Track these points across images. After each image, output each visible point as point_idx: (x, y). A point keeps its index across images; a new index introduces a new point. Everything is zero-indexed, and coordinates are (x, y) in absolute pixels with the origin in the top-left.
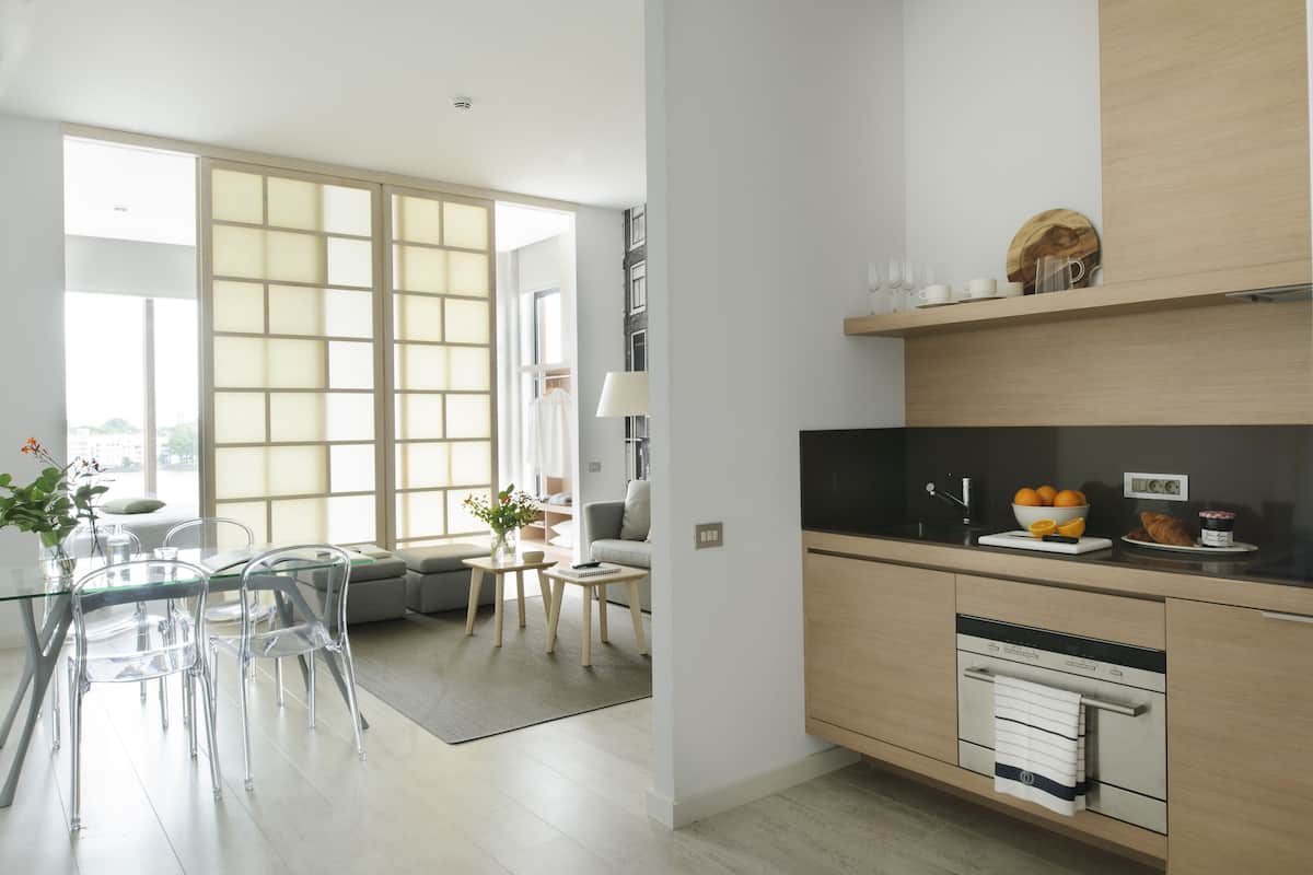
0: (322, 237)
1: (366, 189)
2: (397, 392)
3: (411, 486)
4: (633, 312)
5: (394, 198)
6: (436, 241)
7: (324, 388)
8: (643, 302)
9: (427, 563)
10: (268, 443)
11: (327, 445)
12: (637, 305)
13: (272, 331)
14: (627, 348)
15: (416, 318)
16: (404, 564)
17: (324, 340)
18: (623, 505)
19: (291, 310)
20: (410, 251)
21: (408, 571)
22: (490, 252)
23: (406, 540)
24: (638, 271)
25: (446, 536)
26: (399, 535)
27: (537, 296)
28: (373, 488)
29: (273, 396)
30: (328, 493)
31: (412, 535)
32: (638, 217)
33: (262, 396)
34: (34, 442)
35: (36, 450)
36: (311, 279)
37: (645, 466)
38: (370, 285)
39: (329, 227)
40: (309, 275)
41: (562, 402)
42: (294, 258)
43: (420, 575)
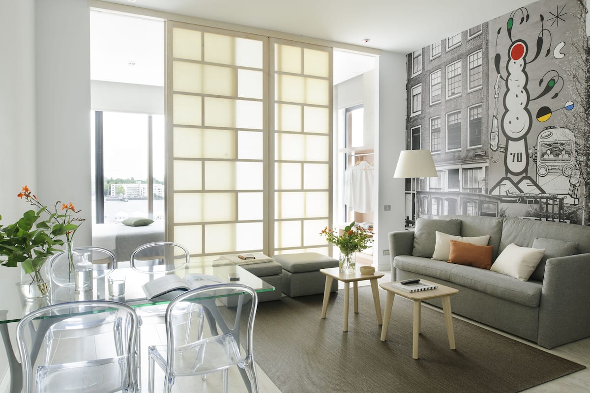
0: (234, 69)
1: (259, 40)
2: (276, 161)
3: (283, 217)
4: (412, 115)
5: (276, 46)
6: (299, 72)
7: (235, 159)
8: (420, 108)
9: (294, 266)
10: (203, 191)
11: (236, 192)
12: (415, 111)
13: (206, 124)
14: (408, 137)
15: (287, 117)
16: (281, 267)
17: (235, 130)
18: (413, 233)
19: (217, 112)
20: (284, 77)
21: (283, 270)
22: (330, 79)
23: (280, 249)
24: (417, 90)
25: (302, 247)
26: (276, 246)
27: (347, 110)
28: (262, 218)
29: (206, 163)
30: (237, 221)
31: (283, 246)
32: (417, 57)
33: (200, 162)
34: (27, 190)
35: (27, 196)
36: (228, 93)
37: (419, 208)
38: (261, 98)
39: (239, 63)
40: (227, 92)
41: (366, 170)
42: (219, 81)
43: (290, 274)
